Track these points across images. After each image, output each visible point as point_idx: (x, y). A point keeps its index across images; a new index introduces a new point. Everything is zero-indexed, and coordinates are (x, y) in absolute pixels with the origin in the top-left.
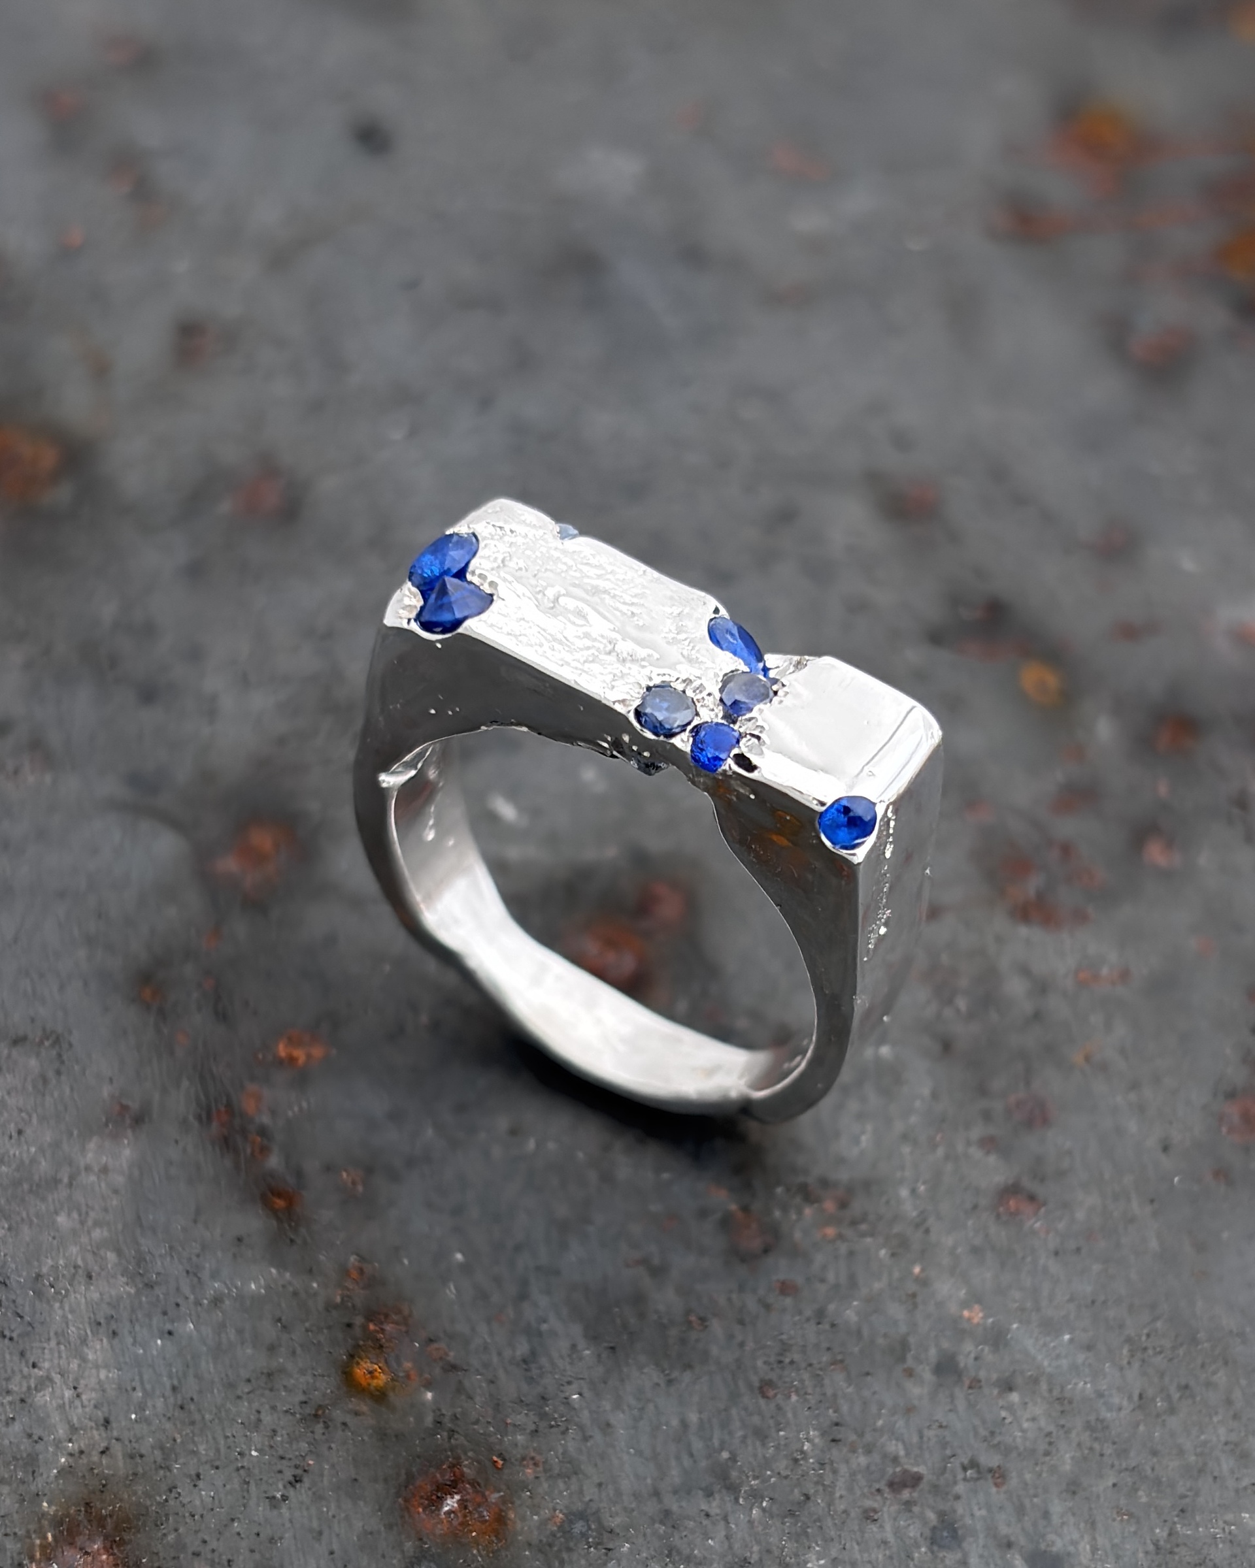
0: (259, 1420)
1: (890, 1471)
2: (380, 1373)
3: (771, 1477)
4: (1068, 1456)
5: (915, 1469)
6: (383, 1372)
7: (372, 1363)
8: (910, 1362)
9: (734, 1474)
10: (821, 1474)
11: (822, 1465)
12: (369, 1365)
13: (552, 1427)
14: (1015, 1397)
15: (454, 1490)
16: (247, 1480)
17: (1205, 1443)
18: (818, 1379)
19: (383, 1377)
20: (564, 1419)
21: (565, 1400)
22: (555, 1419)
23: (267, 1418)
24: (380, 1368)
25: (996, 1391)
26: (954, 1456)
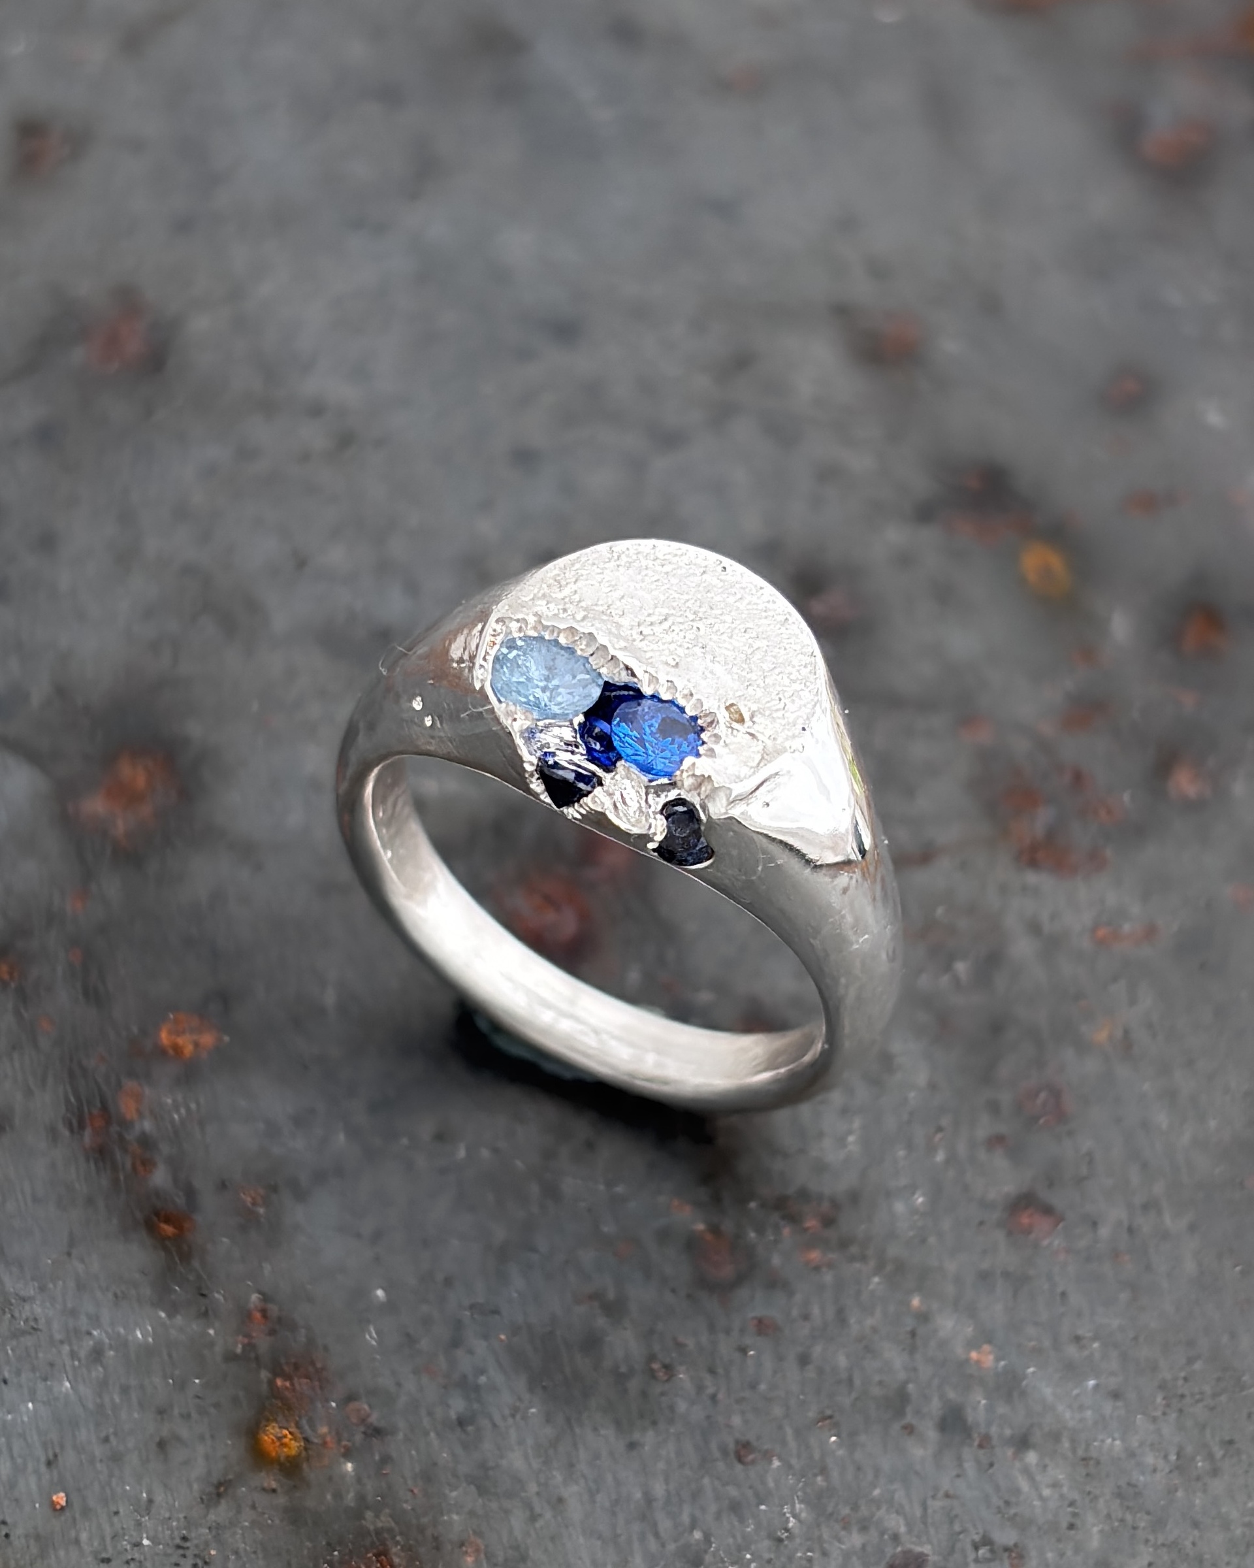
0: (151, 1501)
1: (889, 1551)
2: (291, 1441)
3: (751, 1561)
4: (1095, 1529)
5: (918, 1549)
6: (295, 1439)
7: (281, 1428)
8: (909, 1418)
9: (708, 1559)
10: (809, 1557)
11: (811, 1545)
14: (1032, 1457)
18: (804, 1439)
19: (294, 1444)
23: (160, 1498)
24: (290, 1433)
25: (1010, 1452)
26: (963, 1532)
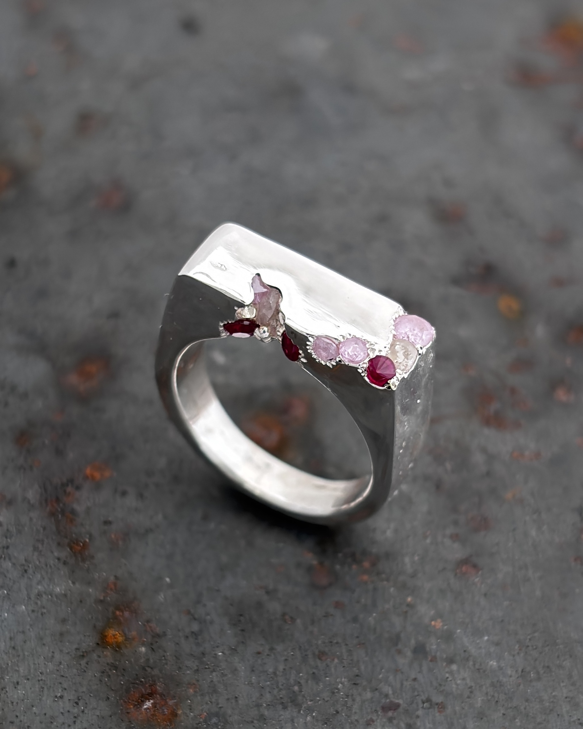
0: (53, 657)
1: (383, 701)
2: (119, 636)
3: (319, 700)
4: (479, 699)
5: (397, 701)
6: (121, 636)
8: (400, 646)
9: (300, 698)
10: (346, 700)
11: (347, 696)
12: (114, 632)
13: (206, 668)
14: (454, 667)
15: (150, 698)
16: (43, 686)
17: (554, 697)
18: (350, 652)
19: (120, 638)
20: (213, 665)
21: (214, 656)
22: (208, 664)
23: (57, 656)
24: (119, 634)
25: (445, 664)
26: (418, 695)
